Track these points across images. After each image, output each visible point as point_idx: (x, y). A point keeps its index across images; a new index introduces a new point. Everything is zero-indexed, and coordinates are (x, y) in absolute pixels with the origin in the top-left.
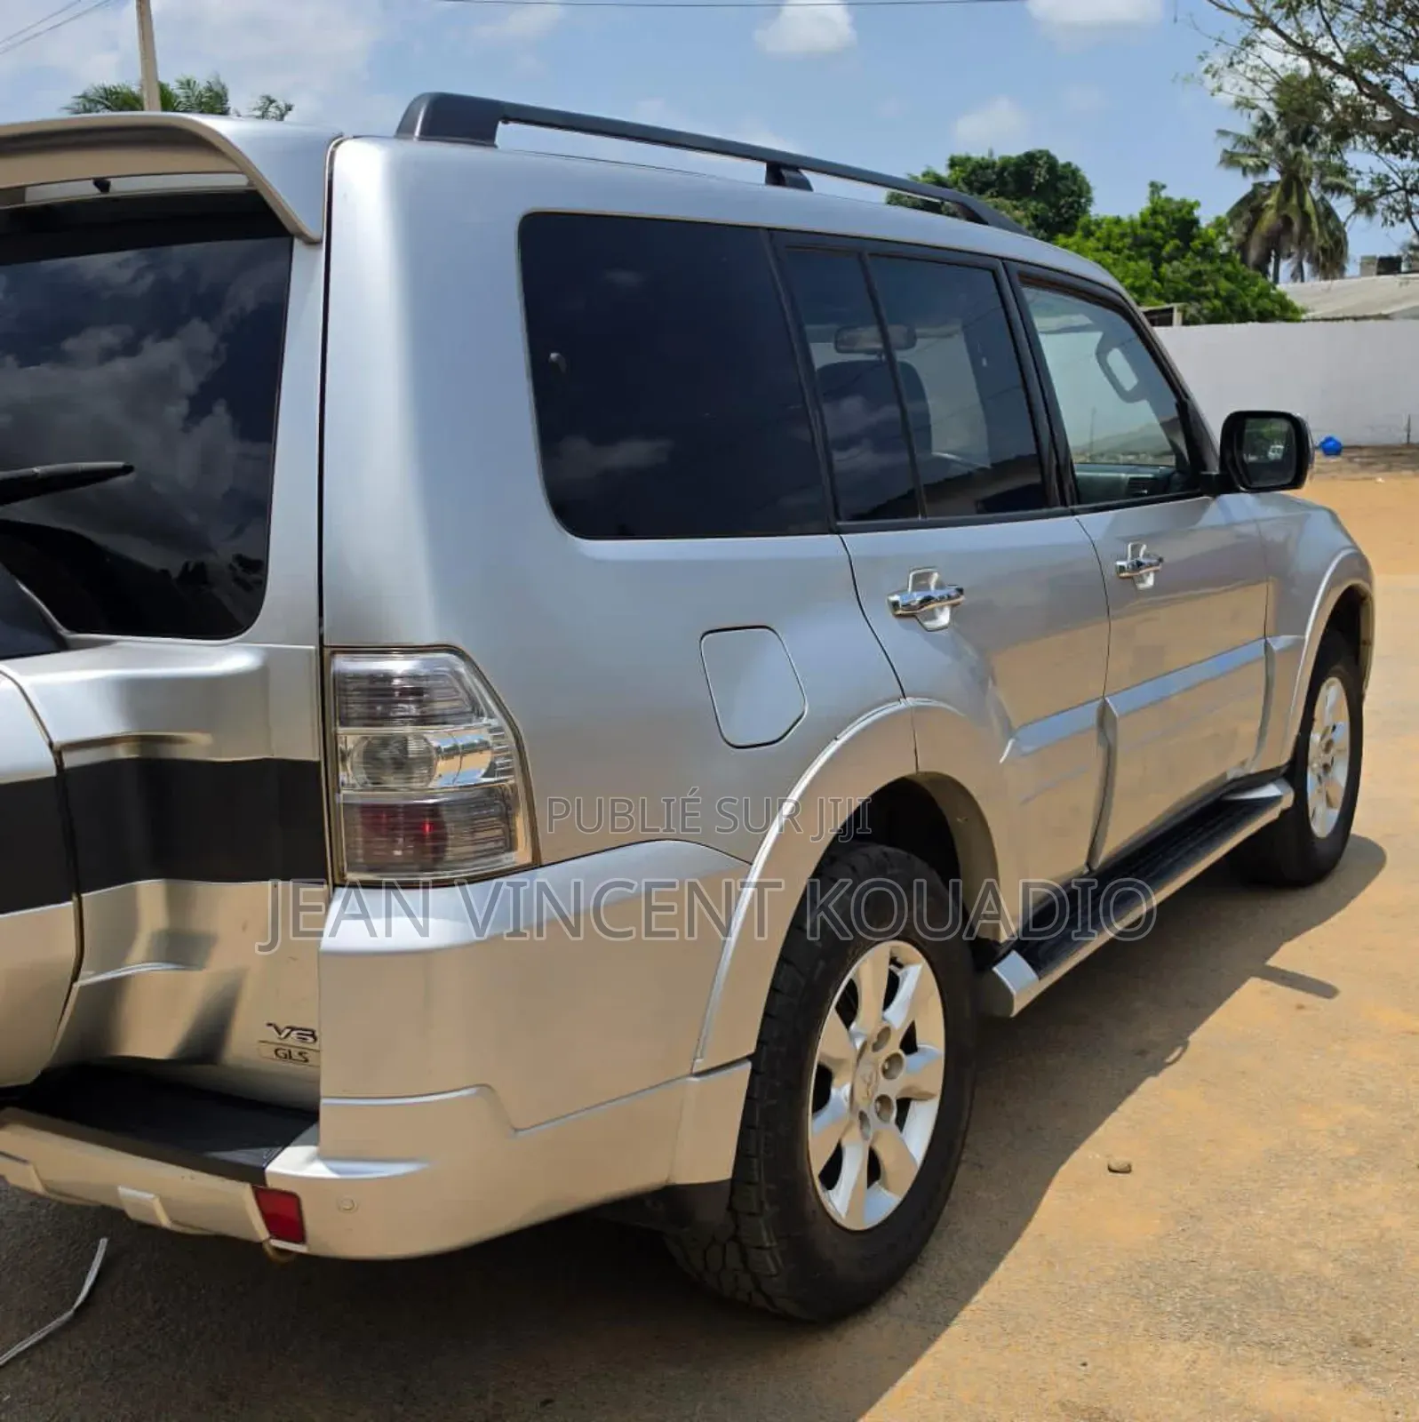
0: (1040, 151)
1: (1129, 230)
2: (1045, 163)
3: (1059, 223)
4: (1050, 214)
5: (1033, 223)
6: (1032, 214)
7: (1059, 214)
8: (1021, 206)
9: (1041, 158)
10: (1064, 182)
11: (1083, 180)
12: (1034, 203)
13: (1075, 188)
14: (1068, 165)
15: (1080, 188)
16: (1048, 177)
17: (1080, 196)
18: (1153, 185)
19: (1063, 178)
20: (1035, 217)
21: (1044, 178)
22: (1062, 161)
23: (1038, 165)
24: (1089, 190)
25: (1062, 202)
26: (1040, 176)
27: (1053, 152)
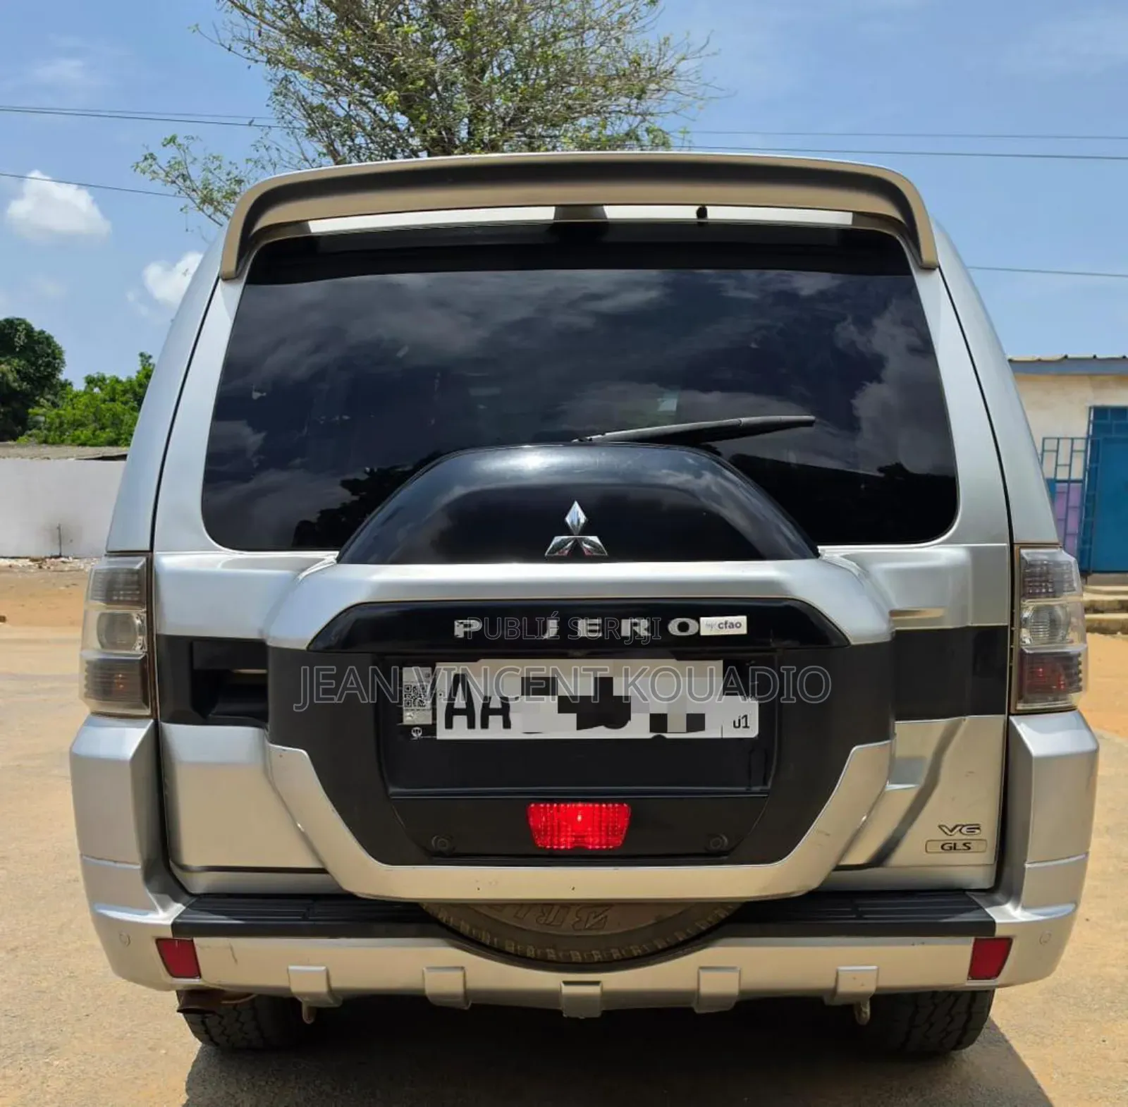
0: (18, 319)
1: (128, 388)
2: (24, 329)
3: (39, 377)
4: (32, 371)
5: (17, 376)
6: (16, 369)
7: (37, 369)
8: (5, 361)
9: (20, 324)
10: (41, 346)
11: (56, 347)
12: (17, 361)
13: (50, 351)
14: (42, 332)
15: (53, 351)
16: (26, 341)
17: (55, 358)
18: (142, 355)
19: (39, 343)
20: (18, 372)
21: (23, 341)
22: (37, 328)
23: (18, 331)
24: (61, 353)
25: (40, 362)
26: (20, 340)
27: (29, 320)
